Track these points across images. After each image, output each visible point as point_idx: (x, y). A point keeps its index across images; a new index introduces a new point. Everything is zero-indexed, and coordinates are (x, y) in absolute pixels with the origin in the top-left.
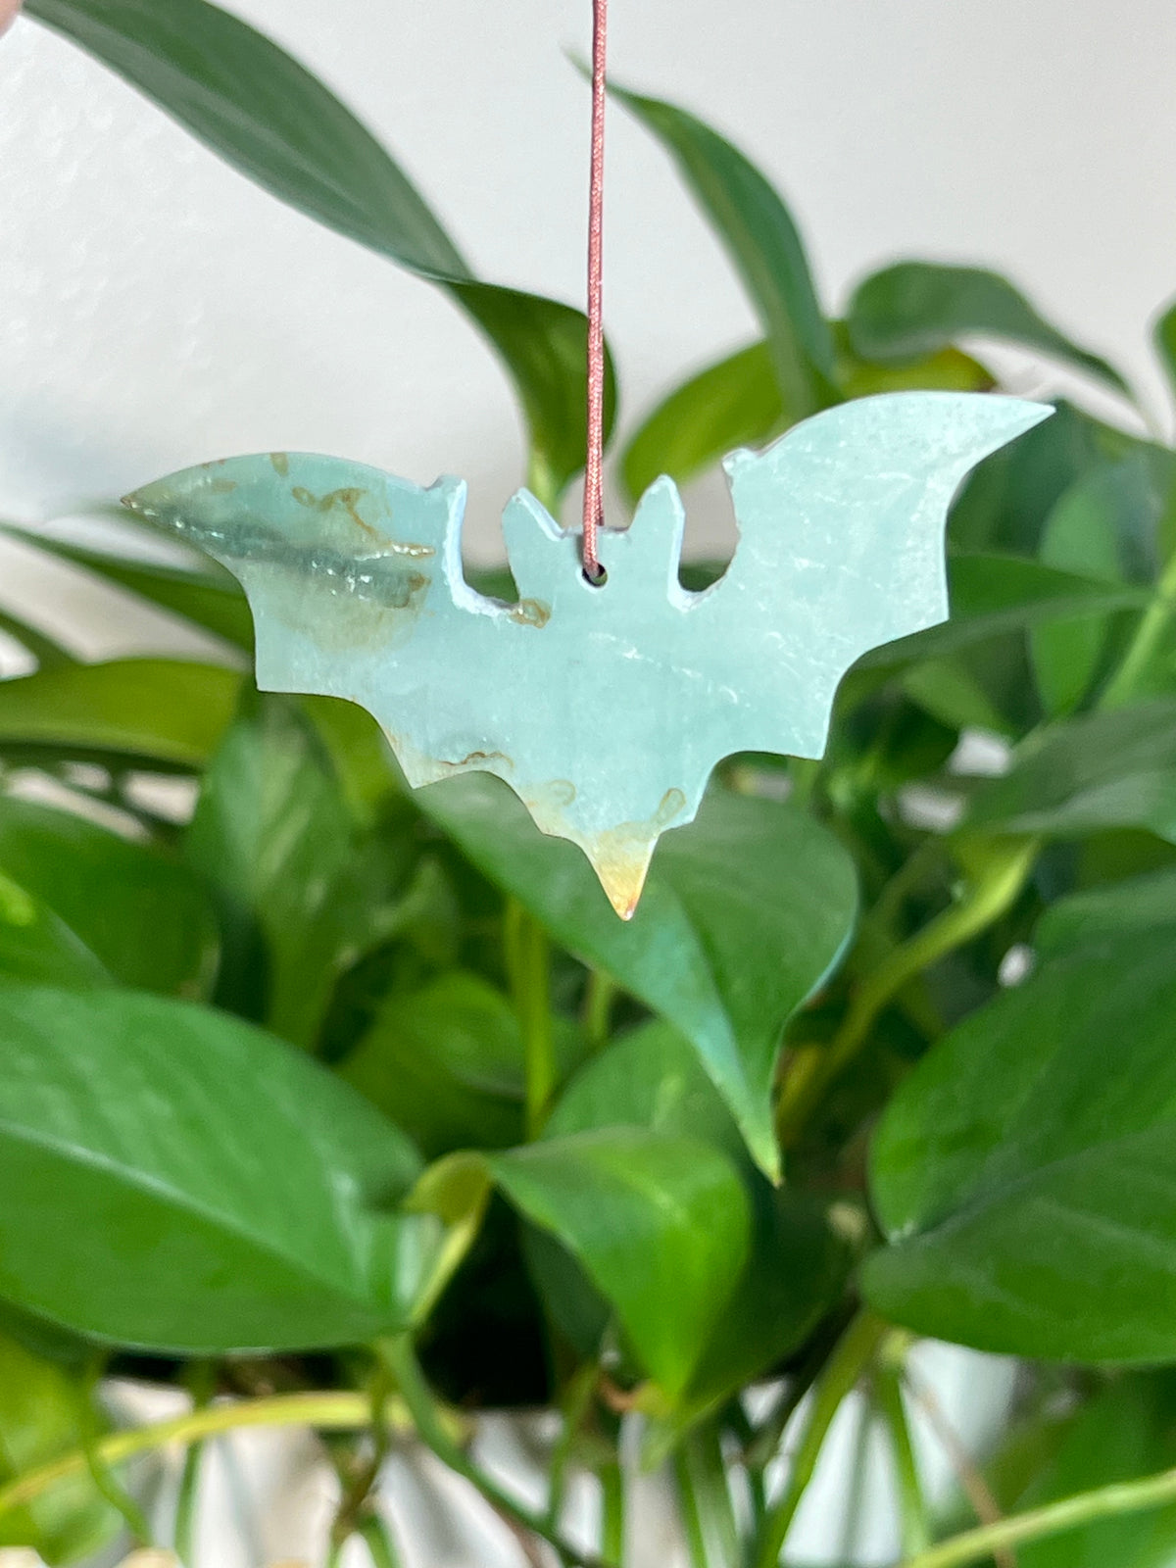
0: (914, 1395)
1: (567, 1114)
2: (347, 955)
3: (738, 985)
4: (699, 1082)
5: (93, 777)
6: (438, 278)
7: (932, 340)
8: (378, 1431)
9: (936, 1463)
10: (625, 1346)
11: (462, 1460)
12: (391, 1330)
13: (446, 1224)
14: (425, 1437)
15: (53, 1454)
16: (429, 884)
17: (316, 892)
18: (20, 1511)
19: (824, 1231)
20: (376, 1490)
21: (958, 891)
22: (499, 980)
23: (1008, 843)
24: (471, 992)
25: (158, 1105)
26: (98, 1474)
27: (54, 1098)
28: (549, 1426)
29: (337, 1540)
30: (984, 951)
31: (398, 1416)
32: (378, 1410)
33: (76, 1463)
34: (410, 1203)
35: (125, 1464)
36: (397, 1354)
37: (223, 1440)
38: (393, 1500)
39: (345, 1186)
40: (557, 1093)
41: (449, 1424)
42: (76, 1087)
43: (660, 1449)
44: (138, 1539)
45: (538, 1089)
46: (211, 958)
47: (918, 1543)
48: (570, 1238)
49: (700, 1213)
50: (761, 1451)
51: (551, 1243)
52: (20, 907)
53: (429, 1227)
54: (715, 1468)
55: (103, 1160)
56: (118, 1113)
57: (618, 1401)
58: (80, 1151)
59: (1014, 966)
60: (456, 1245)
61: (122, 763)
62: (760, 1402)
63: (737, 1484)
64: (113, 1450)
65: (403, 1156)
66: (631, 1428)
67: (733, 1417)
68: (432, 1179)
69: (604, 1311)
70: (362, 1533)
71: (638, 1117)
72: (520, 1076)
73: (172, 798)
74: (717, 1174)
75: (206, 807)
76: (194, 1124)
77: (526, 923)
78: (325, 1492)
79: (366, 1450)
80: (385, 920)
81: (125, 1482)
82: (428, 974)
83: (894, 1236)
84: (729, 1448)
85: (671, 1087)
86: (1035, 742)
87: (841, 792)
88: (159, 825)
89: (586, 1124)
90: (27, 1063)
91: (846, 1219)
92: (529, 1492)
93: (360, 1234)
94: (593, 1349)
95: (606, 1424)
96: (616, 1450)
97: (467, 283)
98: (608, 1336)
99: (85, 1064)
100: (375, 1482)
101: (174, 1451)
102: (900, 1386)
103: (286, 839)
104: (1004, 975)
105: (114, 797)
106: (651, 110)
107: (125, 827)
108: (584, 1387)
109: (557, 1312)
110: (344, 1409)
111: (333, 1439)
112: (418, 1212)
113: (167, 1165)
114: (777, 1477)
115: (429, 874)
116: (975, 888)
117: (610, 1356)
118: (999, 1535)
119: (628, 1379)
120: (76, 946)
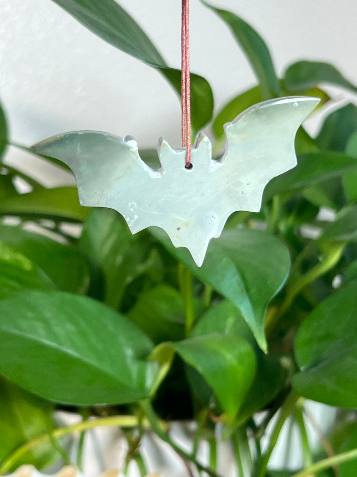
0: (307, 415)
1: (198, 330)
2: (129, 279)
3: (253, 291)
4: (240, 319)
5: (50, 224)
6: (157, 66)
7: (311, 85)
8: (140, 427)
9: (313, 436)
10: (217, 401)
11: (166, 437)
12: (144, 398)
13: (161, 364)
14: (154, 430)
15: (39, 435)
16: (154, 256)
17: (119, 260)
18: (29, 452)
19: (279, 365)
20: (139, 446)
21: (321, 259)
22: (176, 287)
23: (336, 244)
24: (167, 291)
25: (70, 327)
26: (53, 441)
27: (38, 325)
28: (193, 426)
29: (127, 461)
30: (328, 277)
31: (146, 423)
32: (140, 421)
33: (46, 438)
34: (149, 358)
35: (62, 438)
36: (146, 405)
37: (92, 431)
38: (145, 449)
39: (129, 352)
40: (195, 323)
41: (162, 426)
42: (45, 322)
43: (228, 434)
44: (65, 462)
45: (189, 321)
46: (87, 281)
47: (308, 463)
48: (200, 369)
49: (240, 360)
50: (259, 434)
51: (194, 370)
52: (27, 265)
53: (156, 365)
54: (245, 439)
55: (54, 345)
56: (58, 330)
57: (215, 419)
58: (47, 342)
59: (337, 281)
60: (164, 370)
61: (59, 219)
62: (259, 418)
63: (252, 444)
64: (58, 434)
65: (147, 343)
66: (219, 427)
67: (251, 423)
68: (156, 350)
69: (211, 391)
70: (135, 460)
71: (221, 331)
72: (184, 316)
73: (74, 230)
74: (246, 348)
75: (85, 233)
76: (82, 333)
77: (185, 270)
78: (124, 446)
79: (136, 434)
80: (141, 268)
81: (61, 443)
82: (154, 285)
83: (302, 368)
84: (249, 433)
85: (231, 321)
86: (344, 211)
87: (283, 227)
88: (70, 238)
89: (204, 333)
90: (30, 314)
91: (286, 362)
92: (187, 446)
93: (134, 367)
94: (207, 403)
95: (211, 426)
96: (214, 433)
97: (166, 68)
98: (212, 399)
99: (48, 315)
100: (139, 444)
101: (76, 434)
102: (302, 413)
103: (110, 243)
104: (334, 284)
105: (56, 230)
106: (223, 13)
107: (60, 239)
108: (204, 414)
109: (195, 391)
110: (129, 421)
111: (126, 430)
112: (152, 361)
113: (74, 346)
114: (265, 443)
115: (154, 254)
116: (326, 258)
117: (212, 405)
118: (334, 461)
119: (218, 412)
120: (45, 277)
